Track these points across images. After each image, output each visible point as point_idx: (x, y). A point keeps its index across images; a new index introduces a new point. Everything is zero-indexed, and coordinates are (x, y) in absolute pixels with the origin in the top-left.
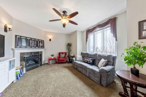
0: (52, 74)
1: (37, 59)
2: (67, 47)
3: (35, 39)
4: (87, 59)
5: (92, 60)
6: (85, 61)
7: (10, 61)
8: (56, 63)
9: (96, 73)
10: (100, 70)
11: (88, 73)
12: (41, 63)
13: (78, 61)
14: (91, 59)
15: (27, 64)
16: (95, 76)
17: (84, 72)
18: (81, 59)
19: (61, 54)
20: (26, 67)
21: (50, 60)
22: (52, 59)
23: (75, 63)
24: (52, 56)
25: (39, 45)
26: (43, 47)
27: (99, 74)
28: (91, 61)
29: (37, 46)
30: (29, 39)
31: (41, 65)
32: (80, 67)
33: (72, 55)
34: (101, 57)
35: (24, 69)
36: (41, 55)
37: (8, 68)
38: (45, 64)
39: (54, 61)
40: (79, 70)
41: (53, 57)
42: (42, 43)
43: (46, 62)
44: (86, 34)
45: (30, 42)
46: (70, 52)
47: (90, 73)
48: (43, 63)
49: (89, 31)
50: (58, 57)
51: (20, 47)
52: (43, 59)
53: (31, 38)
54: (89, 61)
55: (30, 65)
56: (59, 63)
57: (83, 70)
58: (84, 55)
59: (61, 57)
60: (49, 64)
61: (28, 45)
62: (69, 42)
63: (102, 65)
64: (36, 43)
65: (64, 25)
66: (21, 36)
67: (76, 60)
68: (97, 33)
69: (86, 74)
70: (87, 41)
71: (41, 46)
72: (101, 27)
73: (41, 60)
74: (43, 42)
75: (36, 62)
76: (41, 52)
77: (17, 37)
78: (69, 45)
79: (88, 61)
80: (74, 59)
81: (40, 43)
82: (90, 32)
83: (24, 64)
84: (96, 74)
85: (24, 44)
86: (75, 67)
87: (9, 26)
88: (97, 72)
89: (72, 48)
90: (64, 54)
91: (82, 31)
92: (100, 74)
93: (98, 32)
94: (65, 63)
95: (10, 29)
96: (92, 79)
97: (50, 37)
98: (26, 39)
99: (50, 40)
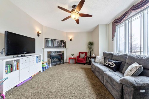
0: (66, 73)
1: (60, 57)
2: (88, 46)
3: (58, 40)
4: (109, 61)
5: (115, 63)
6: (107, 64)
7: (37, 56)
8: (76, 63)
9: (114, 83)
10: (121, 80)
11: (105, 81)
12: (63, 61)
13: (98, 63)
14: (114, 61)
15: (53, 61)
16: (114, 88)
17: (100, 78)
18: (102, 61)
19: (81, 54)
20: (52, 63)
21: (70, 59)
22: (72, 59)
23: (93, 65)
24: (73, 55)
25: (61, 45)
26: (65, 47)
27: (119, 87)
28: (114, 65)
29: (60, 46)
30: (53, 40)
31: (63, 63)
32: (97, 71)
33: (93, 55)
34: (133, 60)
35: (51, 64)
36: (63, 54)
37: (36, 61)
38: (66, 62)
39: (74, 61)
40: (96, 74)
41: (73, 57)
42: (63, 44)
43: (68, 61)
44: (113, 26)
45: (55, 43)
46: (92, 52)
47: (107, 81)
48: (65, 62)
49: (117, 21)
50: (77, 57)
51: (48, 47)
52: (65, 58)
53: (55, 40)
54: (111, 65)
55: (55, 62)
56: (78, 63)
57: (99, 76)
58: (108, 56)
59: (80, 57)
60: (69, 63)
61: (53, 45)
62: (91, 41)
63: (129, 74)
64: (59, 43)
65: (78, 22)
66: (48, 39)
67: (95, 62)
68: (131, 21)
69: (102, 82)
70: (113, 36)
71: (63, 46)
72: (138, 8)
73: (63, 59)
74: (64, 42)
75: (60, 60)
76: (63, 51)
77: (46, 39)
78: (91, 44)
79: (109, 64)
80: (93, 60)
81: (62, 43)
82: (118, 23)
83: (51, 60)
84: (115, 85)
85: (50, 45)
86: (93, 69)
87: (40, 32)
88: (117, 82)
89: (94, 47)
90: (84, 54)
91: (106, 25)
92: (121, 87)
93: (133, 19)
94: (85, 64)
95: (40, 34)
96: (110, 91)
97: (71, 37)
98: (51, 40)
99: (71, 40)
